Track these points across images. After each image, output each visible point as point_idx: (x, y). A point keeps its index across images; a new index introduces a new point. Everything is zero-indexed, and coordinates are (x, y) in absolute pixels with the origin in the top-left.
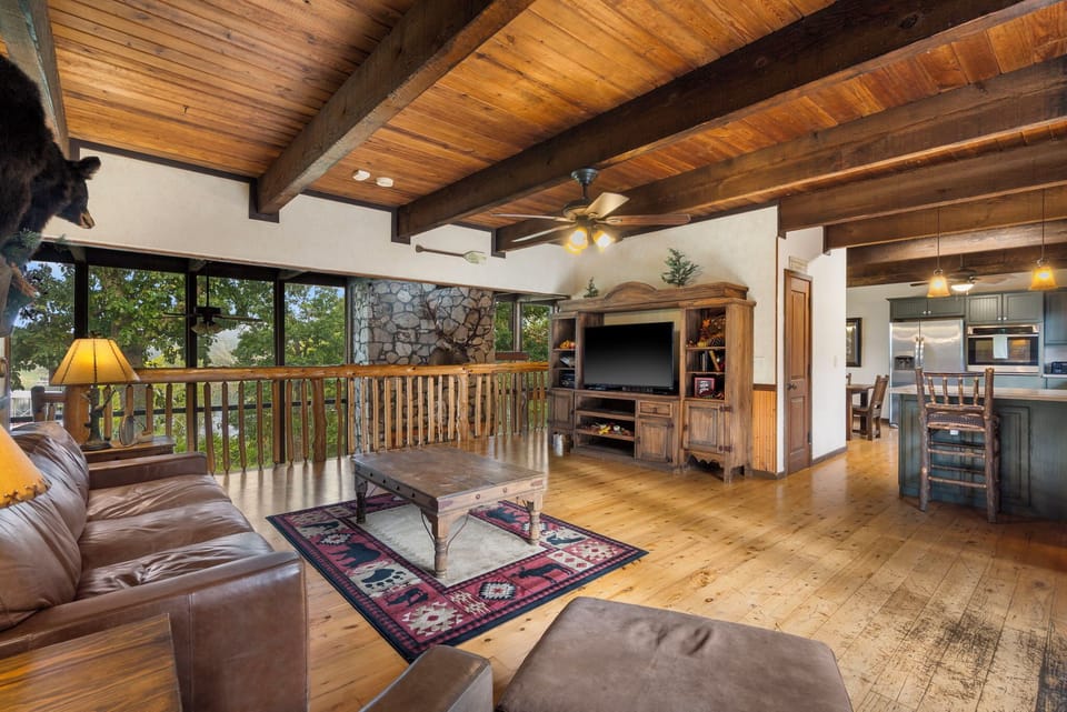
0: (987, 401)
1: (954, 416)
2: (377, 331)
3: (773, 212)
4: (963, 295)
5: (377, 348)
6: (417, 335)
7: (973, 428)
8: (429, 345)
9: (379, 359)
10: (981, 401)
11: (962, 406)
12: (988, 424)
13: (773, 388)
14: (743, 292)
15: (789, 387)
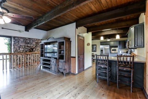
0: (107, 61)
1: (102, 64)
2: (15, 46)
3: (75, 24)
4: (109, 42)
5: (15, 49)
6: (25, 47)
7: (105, 66)
8: (27, 49)
9: (16, 51)
10: (106, 61)
11: (103, 62)
12: (108, 65)
13: (75, 57)
14: (69, 39)
15: (79, 57)
